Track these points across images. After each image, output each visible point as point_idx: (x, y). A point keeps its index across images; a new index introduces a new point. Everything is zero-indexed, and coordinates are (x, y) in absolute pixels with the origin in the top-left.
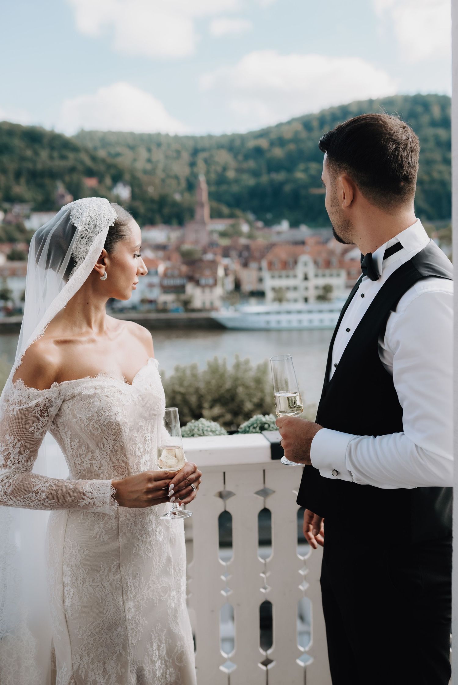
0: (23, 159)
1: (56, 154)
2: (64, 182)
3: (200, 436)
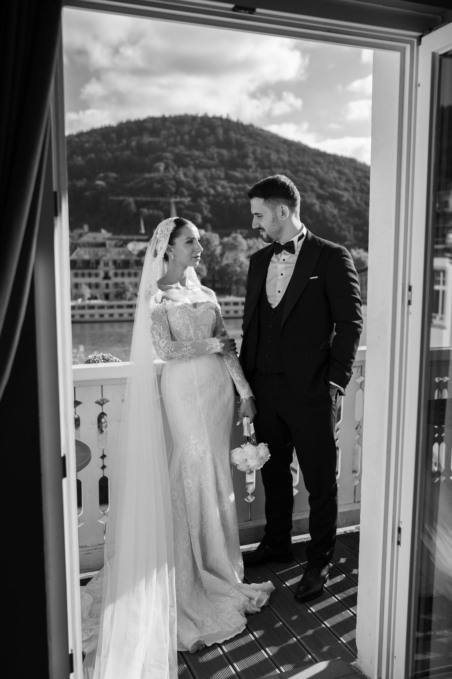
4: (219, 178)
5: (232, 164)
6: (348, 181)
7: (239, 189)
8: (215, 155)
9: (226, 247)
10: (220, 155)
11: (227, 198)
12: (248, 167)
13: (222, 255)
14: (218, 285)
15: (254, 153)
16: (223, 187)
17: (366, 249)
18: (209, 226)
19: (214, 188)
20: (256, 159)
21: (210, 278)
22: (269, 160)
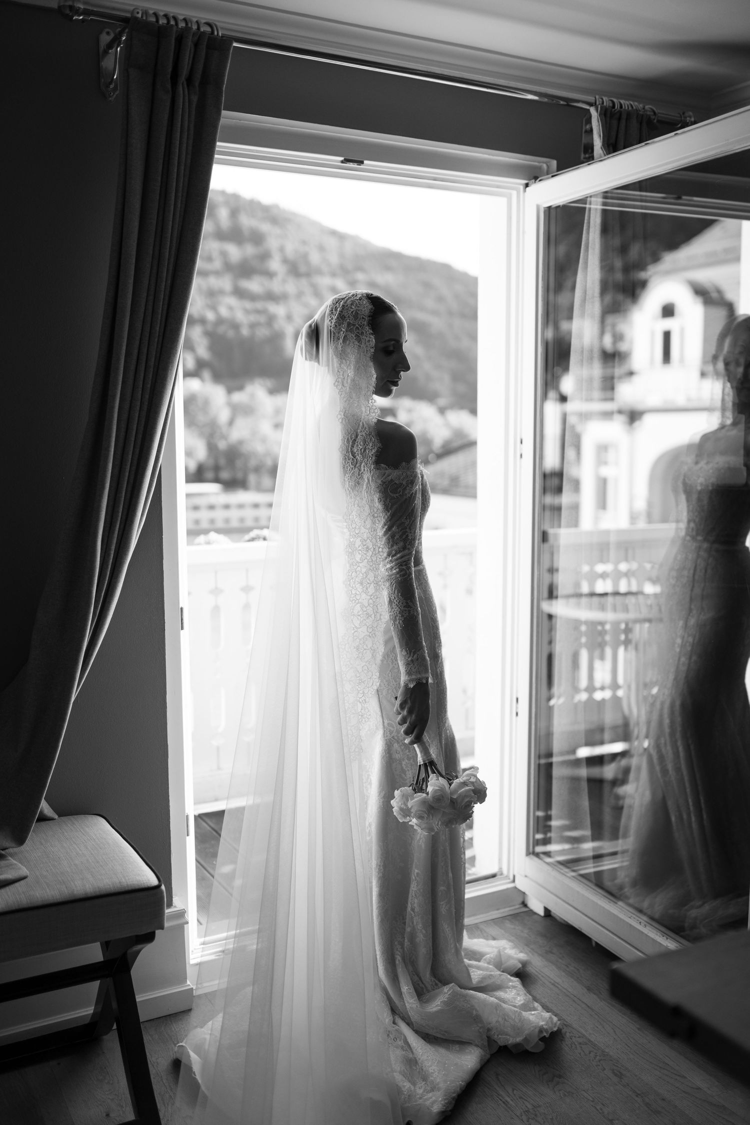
4: (221, 292)
5: (245, 270)
6: (440, 299)
7: (258, 312)
8: (215, 255)
9: (237, 410)
10: (224, 254)
11: (236, 326)
12: (270, 275)
13: (231, 423)
14: (225, 475)
15: (282, 249)
16: (231, 308)
17: (474, 411)
18: (206, 374)
19: (214, 308)
20: (285, 261)
21: (211, 462)
22: (307, 262)
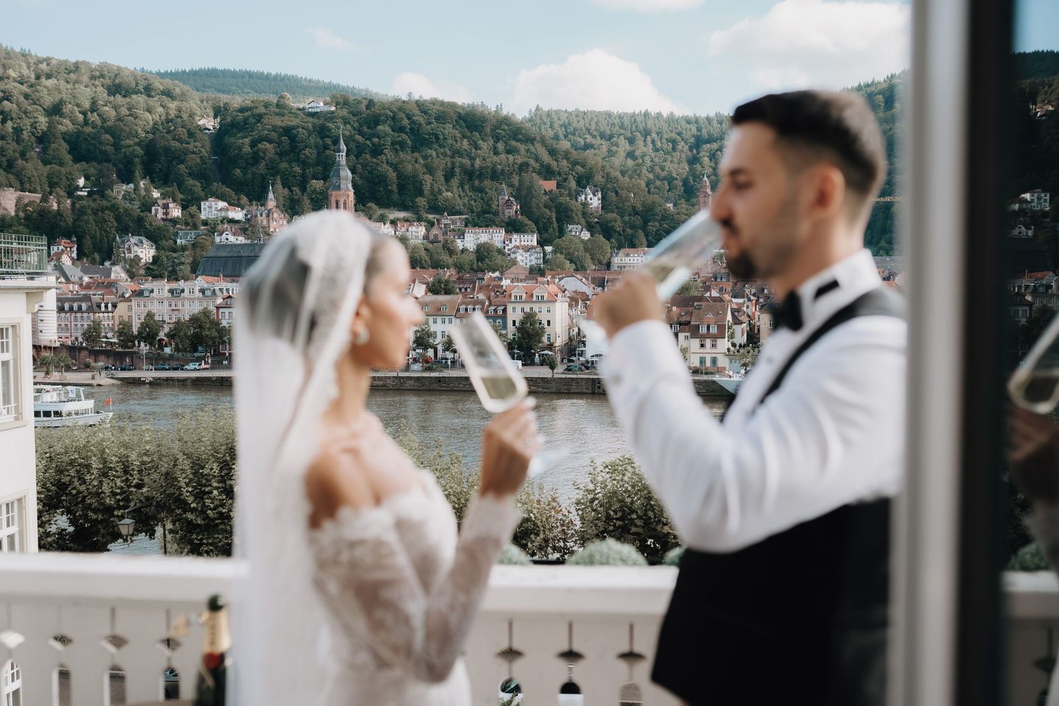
0: (457, 153)
1: (500, 146)
2: (511, 185)
3: (602, 564)
